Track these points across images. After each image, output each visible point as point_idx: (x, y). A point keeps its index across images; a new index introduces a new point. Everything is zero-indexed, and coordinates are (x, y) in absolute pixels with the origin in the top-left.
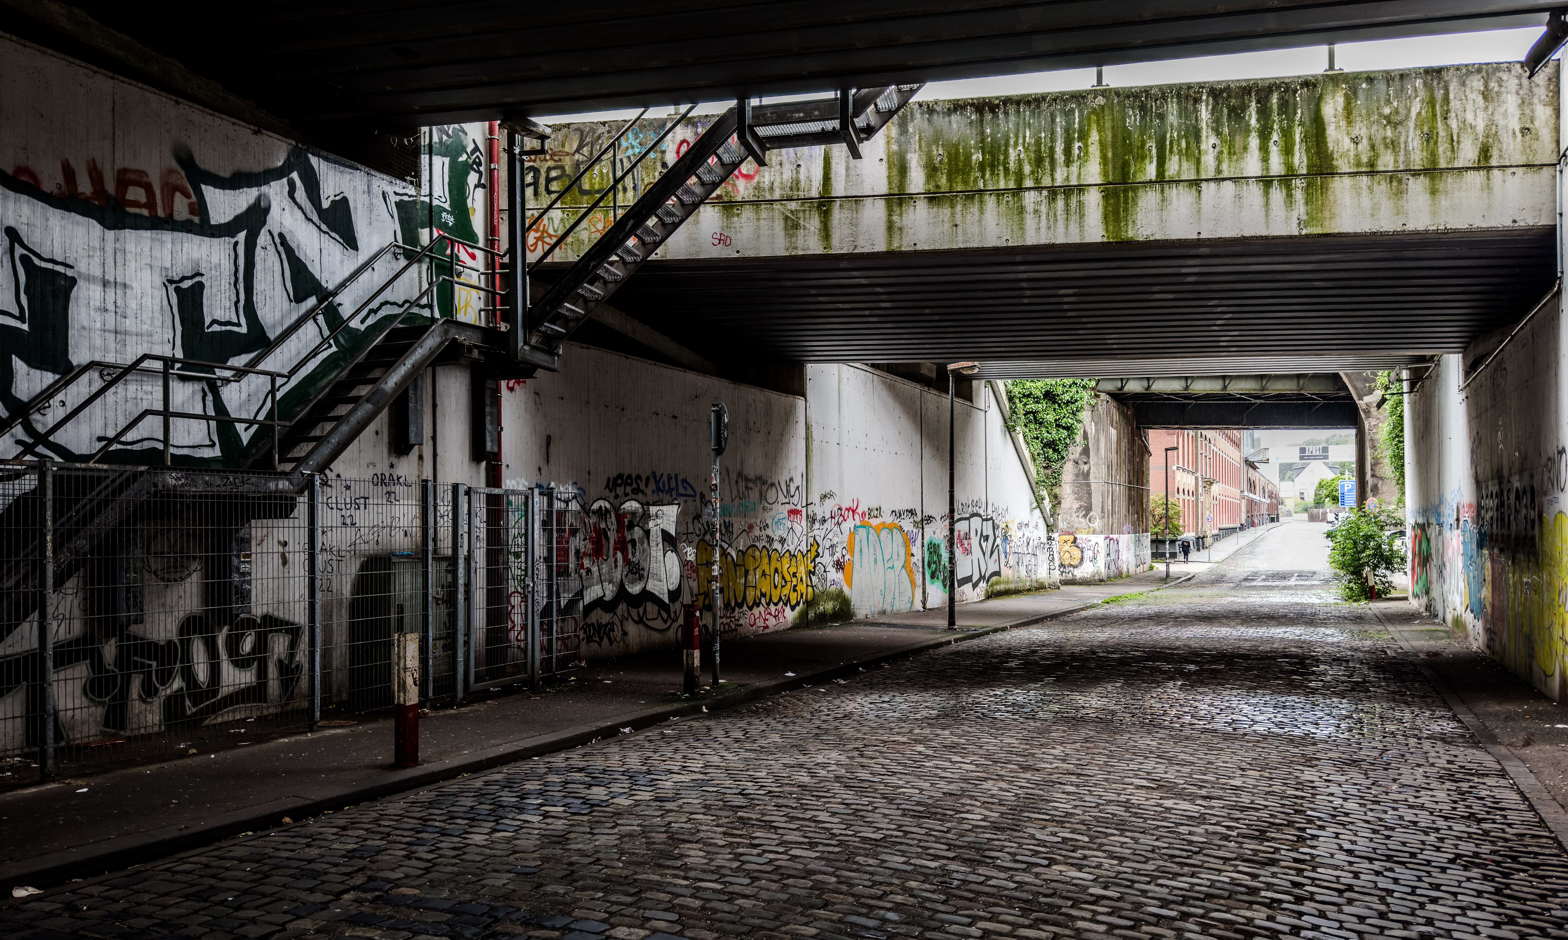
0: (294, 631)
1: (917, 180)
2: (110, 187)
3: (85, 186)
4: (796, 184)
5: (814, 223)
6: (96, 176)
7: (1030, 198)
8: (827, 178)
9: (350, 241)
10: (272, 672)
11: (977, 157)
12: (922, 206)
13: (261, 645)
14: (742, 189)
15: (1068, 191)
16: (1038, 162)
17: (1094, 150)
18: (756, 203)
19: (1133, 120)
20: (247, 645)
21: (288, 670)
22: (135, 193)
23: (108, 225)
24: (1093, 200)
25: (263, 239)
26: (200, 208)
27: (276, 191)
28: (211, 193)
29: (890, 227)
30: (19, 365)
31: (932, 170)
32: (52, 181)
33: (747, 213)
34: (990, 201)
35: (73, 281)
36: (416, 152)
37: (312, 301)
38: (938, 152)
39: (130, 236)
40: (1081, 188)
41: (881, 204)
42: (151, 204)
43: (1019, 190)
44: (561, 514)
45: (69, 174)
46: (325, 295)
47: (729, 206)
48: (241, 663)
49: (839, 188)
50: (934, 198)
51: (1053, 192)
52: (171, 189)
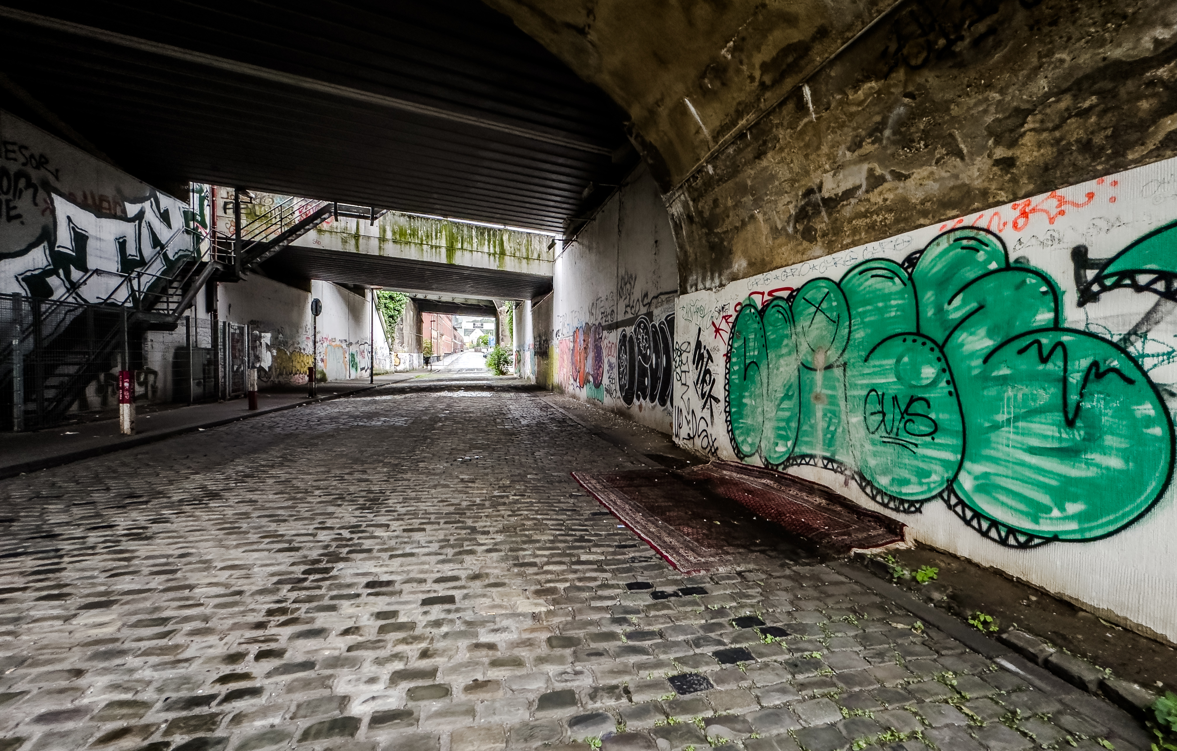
0: (155, 373)
1: (389, 235)
2: (97, 202)
3: (90, 201)
4: (346, 228)
5: (353, 242)
6: (93, 197)
7: (425, 247)
8: (358, 228)
9: (169, 226)
10: (149, 388)
11: (409, 231)
12: (391, 243)
13: (146, 378)
14: (325, 226)
15: (436, 247)
16: (428, 236)
17: (444, 236)
18: (331, 232)
19: (455, 230)
20: (142, 378)
21: (154, 387)
22: (105, 205)
23: (98, 216)
24: (443, 251)
25: (143, 224)
26: (124, 211)
27: (147, 205)
28: (128, 205)
29: (380, 248)
30: (72, 268)
31: (394, 233)
32: (80, 198)
33: (327, 234)
34: (413, 246)
35: (87, 237)
36: (188, 191)
37: (158, 248)
38: (396, 228)
39: (103, 220)
40: (440, 247)
41: (377, 241)
42: (109, 209)
43: (422, 244)
44: (233, 334)
45: (85, 196)
46: (163, 247)
47: (320, 231)
48: (140, 384)
49: (362, 232)
50: (395, 242)
51: (432, 247)
52: (116, 203)
